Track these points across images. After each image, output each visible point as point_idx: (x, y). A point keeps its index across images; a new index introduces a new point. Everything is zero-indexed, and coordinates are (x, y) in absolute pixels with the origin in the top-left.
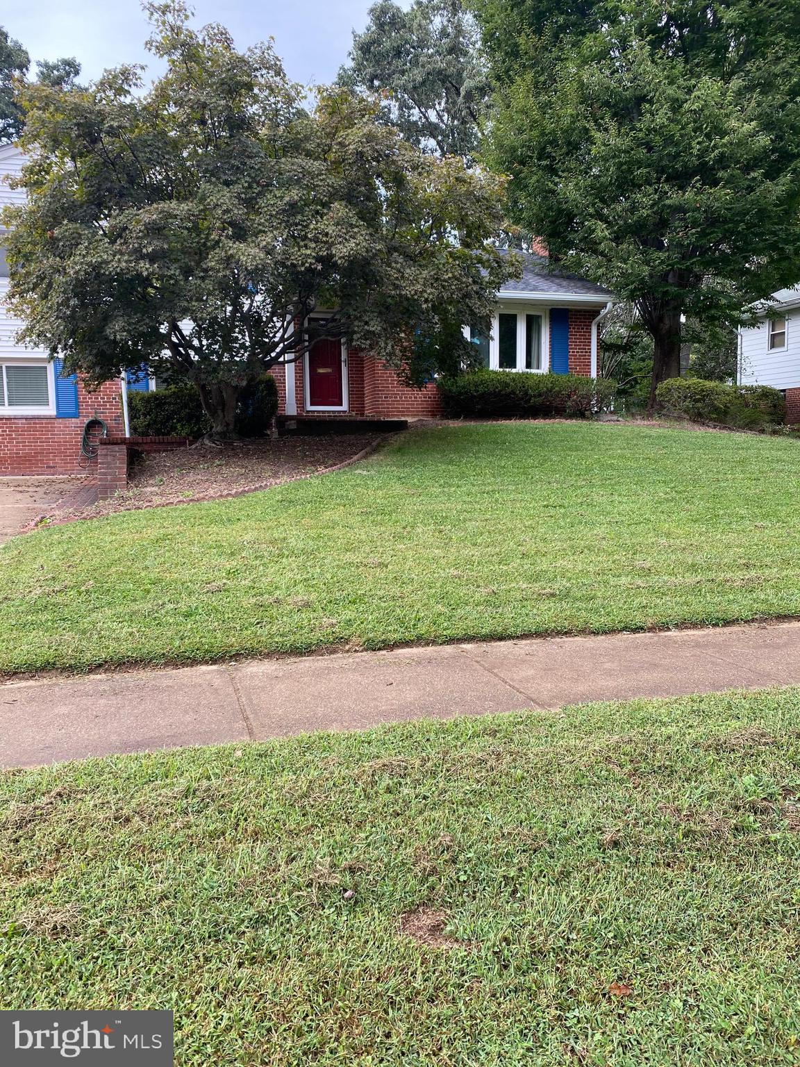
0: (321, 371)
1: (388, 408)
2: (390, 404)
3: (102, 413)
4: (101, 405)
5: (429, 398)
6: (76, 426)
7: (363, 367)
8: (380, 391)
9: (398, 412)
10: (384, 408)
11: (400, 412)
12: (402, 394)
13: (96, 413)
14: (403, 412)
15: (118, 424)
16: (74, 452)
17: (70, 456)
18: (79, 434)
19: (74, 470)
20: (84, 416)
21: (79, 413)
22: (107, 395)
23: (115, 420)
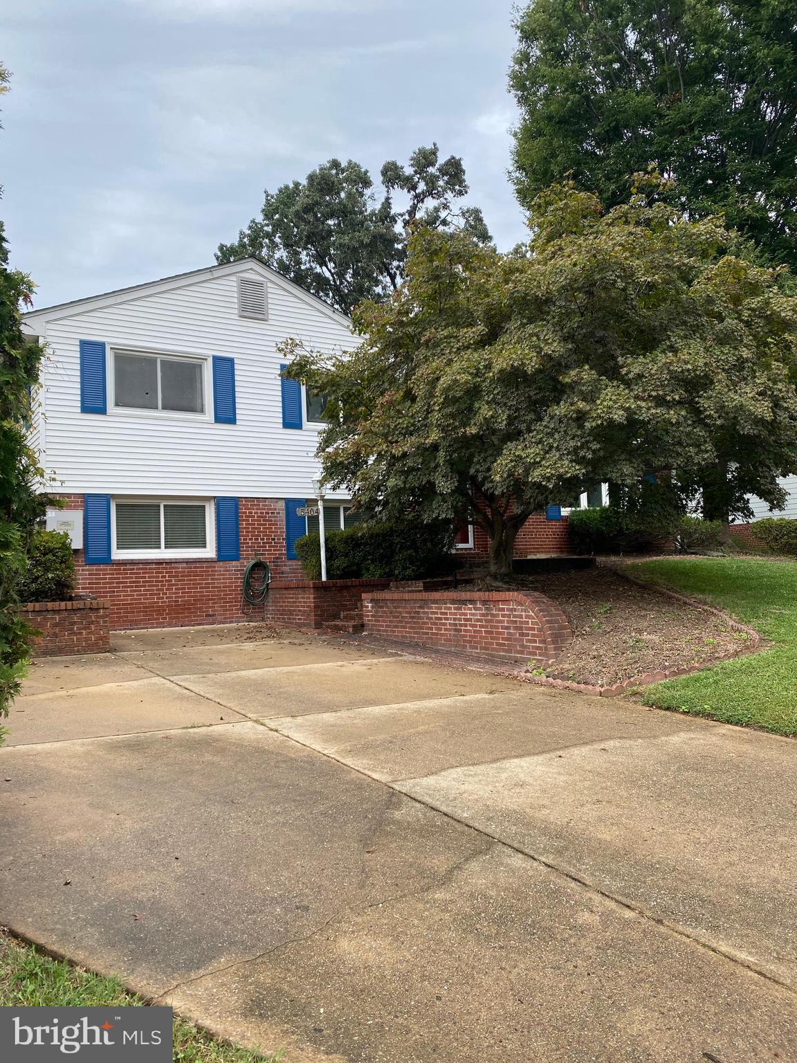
3: (262, 554)
4: (261, 547)
5: (558, 535)
6: (235, 570)
13: (256, 555)
14: (538, 548)
15: (277, 566)
16: (233, 598)
17: (230, 602)
18: (239, 578)
19: (233, 618)
20: (245, 559)
21: (240, 555)
22: (266, 535)
23: (274, 562)
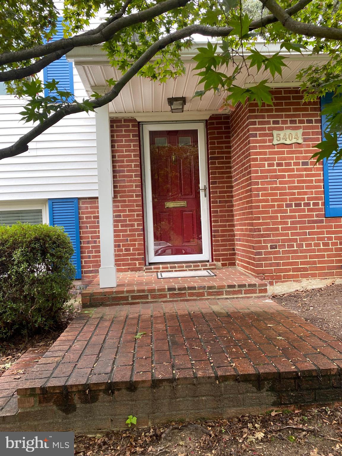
0: (170, 205)
1: (278, 264)
2: (281, 258)
7: (232, 197)
8: (262, 236)
9: (294, 270)
10: (271, 265)
11: (299, 270)
12: (301, 240)
